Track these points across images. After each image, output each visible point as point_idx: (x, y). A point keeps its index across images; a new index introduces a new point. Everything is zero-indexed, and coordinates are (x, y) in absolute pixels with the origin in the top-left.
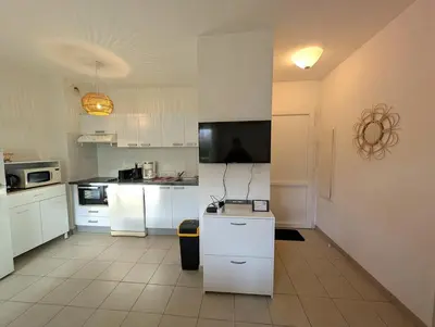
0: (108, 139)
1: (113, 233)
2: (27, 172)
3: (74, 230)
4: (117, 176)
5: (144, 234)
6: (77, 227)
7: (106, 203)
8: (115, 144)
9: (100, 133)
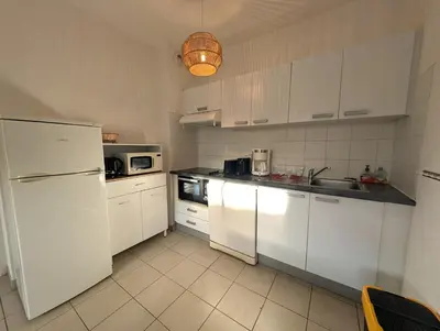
0: (211, 117)
1: (212, 245)
2: (130, 156)
3: (173, 227)
4: (222, 168)
5: (253, 262)
6: (176, 223)
7: (206, 203)
8: (218, 124)
9: (203, 110)
